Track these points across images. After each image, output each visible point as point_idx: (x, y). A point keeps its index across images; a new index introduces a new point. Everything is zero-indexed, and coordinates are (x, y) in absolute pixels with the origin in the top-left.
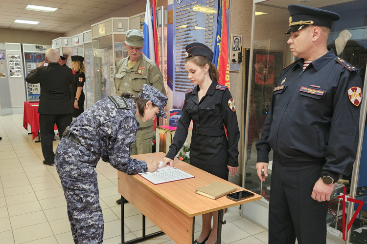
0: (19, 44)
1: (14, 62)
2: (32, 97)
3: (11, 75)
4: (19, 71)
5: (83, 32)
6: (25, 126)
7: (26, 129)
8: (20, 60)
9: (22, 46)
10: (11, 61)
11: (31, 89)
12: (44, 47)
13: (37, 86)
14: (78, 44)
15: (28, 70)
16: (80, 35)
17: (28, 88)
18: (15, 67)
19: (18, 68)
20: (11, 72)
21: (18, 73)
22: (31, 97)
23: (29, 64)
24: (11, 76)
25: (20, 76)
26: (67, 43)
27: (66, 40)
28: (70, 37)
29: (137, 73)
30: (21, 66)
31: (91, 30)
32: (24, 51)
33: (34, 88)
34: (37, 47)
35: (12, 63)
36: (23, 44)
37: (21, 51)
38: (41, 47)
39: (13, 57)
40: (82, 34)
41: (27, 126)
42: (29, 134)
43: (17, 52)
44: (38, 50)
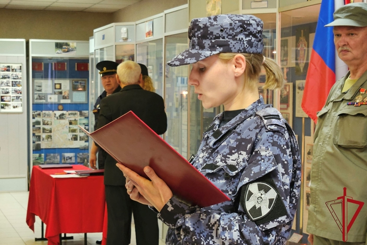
0: (24, 40)
1: (11, 80)
2: (40, 156)
3: (2, 108)
4: (18, 98)
5: (166, 12)
6: (30, 222)
7: (32, 227)
8: (22, 75)
9: (27, 43)
10: (4, 78)
11: (39, 137)
12: (73, 44)
13: (51, 131)
14: (151, 38)
15: (36, 96)
16: (158, 18)
17: (34, 134)
18: (11, 89)
19: (16, 91)
20: (2, 100)
21: (15, 103)
22: (37, 155)
23: (38, 81)
24: (3, 110)
25: (19, 110)
26: (125, 36)
27: (124, 30)
28: (134, 23)
29: (351, 102)
30: (23, 88)
31: (186, 6)
32: (31, 55)
33: (44, 136)
34: (59, 46)
35: (5, 81)
36: (31, 41)
37: (24, 55)
38: (67, 44)
39: (8, 69)
40: (162, 14)
41: (34, 221)
42: (37, 240)
43: (17, 59)
44: (59, 51)
